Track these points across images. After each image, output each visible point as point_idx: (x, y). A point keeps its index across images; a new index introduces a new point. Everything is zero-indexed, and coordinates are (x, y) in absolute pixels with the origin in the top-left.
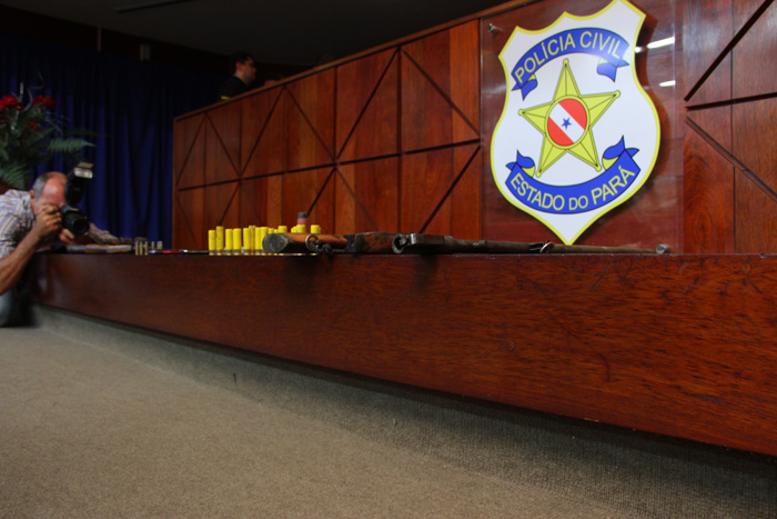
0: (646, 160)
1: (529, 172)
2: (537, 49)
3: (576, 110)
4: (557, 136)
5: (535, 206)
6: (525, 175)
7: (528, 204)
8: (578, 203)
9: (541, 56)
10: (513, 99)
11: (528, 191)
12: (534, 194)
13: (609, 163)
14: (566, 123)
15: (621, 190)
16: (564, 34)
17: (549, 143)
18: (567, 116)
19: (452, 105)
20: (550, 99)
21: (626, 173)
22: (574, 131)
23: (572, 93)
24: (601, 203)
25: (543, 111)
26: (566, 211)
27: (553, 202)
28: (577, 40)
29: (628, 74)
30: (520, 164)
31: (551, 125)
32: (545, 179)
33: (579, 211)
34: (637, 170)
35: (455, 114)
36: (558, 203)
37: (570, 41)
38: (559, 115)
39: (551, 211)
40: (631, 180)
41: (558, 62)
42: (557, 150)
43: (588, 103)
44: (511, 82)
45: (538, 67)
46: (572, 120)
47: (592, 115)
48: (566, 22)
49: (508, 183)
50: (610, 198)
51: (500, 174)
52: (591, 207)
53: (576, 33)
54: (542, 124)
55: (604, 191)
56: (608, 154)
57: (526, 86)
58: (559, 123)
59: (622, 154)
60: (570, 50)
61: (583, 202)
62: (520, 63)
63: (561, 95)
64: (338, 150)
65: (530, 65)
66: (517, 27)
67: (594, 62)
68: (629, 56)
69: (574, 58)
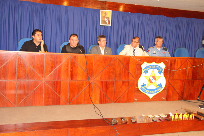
0: (164, 87)
1: (145, 87)
2: (148, 66)
3: (154, 78)
4: (150, 81)
5: (146, 92)
7: (144, 92)
9: (149, 68)
10: (143, 74)
11: (145, 90)
13: (158, 86)
14: (152, 80)
15: (160, 90)
16: (154, 65)
17: (149, 82)
18: (153, 78)
20: (150, 75)
21: (160, 88)
22: (153, 81)
24: (156, 92)
25: (149, 77)
26: (151, 93)
27: (149, 92)
28: (155, 67)
29: (162, 74)
30: (143, 85)
31: (150, 80)
33: (153, 93)
34: (162, 88)
35: (130, 74)
36: (150, 92)
37: (154, 67)
38: (151, 78)
39: (148, 93)
40: (161, 89)
41: (152, 69)
42: (151, 83)
43: (156, 77)
44: (143, 71)
45: (148, 70)
46: (153, 79)
47: (156, 79)
48: (154, 63)
49: (141, 88)
50: (158, 92)
51: (139, 87)
53: (155, 66)
54: (148, 79)
55: (157, 90)
57: (146, 72)
58: (151, 79)
59: (160, 85)
60: (154, 68)
61: (154, 92)
62: (145, 68)
63: (152, 75)
65: (147, 69)
66: (145, 62)
67: (158, 71)
68: (163, 71)
69: (155, 70)
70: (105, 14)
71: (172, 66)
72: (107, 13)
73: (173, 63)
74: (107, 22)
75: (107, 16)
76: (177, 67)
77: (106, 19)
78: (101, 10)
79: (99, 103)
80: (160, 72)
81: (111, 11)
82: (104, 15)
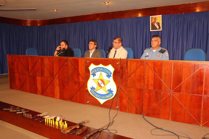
1: (95, 90)
3: (103, 81)
5: (96, 96)
6: (94, 91)
7: (94, 96)
8: (103, 97)
9: (97, 70)
10: (91, 76)
12: (95, 94)
13: (108, 92)
14: (101, 83)
17: (98, 86)
18: (101, 82)
19: (79, 74)
20: (98, 79)
21: (111, 94)
22: (102, 85)
23: (102, 79)
24: (107, 98)
26: (101, 98)
27: (99, 96)
28: (103, 70)
30: (93, 88)
31: (98, 83)
32: (97, 92)
33: (103, 99)
34: (113, 94)
35: (80, 76)
38: (100, 82)
39: (98, 98)
40: (112, 96)
41: (100, 72)
42: (100, 88)
43: (105, 81)
44: (91, 73)
46: (102, 83)
47: (106, 83)
49: (91, 91)
50: (109, 98)
52: (105, 99)
53: (103, 68)
54: (97, 83)
55: (108, 96)
56: (108, 90)
57: (94, 75)
58: (100, 83)
59: (110, 91)
60: (101, 71)
61: (104, 97)
62: (93, 70)
63: (100, 78)
64: (54, 75)
65: (95, 71)
66: (92, 64)
67: (106, 74)
68: (112, 75)
69: (102, 73)
70: (155, 19)
71: (124, 69)
72: (156, 18)
73: (124, 66)
74: (158, 27)
75: (157, 21)
76: (131, 72)
77: (156, 25)
78: (151, 17)
79: (59, 98)
80: (109, 76)
81: (161, 16)
82: (154, 21)
